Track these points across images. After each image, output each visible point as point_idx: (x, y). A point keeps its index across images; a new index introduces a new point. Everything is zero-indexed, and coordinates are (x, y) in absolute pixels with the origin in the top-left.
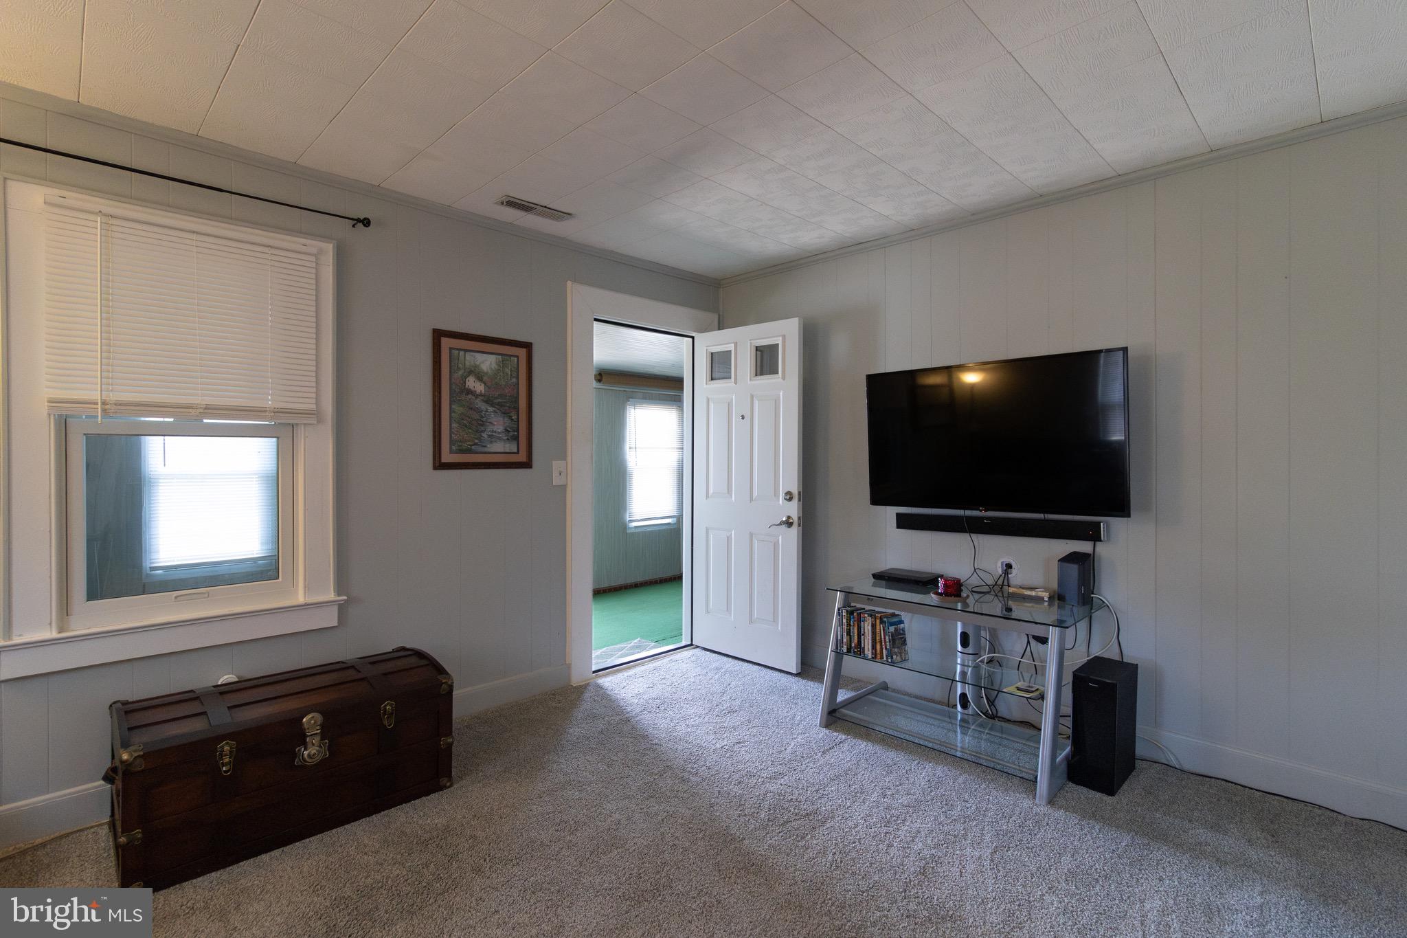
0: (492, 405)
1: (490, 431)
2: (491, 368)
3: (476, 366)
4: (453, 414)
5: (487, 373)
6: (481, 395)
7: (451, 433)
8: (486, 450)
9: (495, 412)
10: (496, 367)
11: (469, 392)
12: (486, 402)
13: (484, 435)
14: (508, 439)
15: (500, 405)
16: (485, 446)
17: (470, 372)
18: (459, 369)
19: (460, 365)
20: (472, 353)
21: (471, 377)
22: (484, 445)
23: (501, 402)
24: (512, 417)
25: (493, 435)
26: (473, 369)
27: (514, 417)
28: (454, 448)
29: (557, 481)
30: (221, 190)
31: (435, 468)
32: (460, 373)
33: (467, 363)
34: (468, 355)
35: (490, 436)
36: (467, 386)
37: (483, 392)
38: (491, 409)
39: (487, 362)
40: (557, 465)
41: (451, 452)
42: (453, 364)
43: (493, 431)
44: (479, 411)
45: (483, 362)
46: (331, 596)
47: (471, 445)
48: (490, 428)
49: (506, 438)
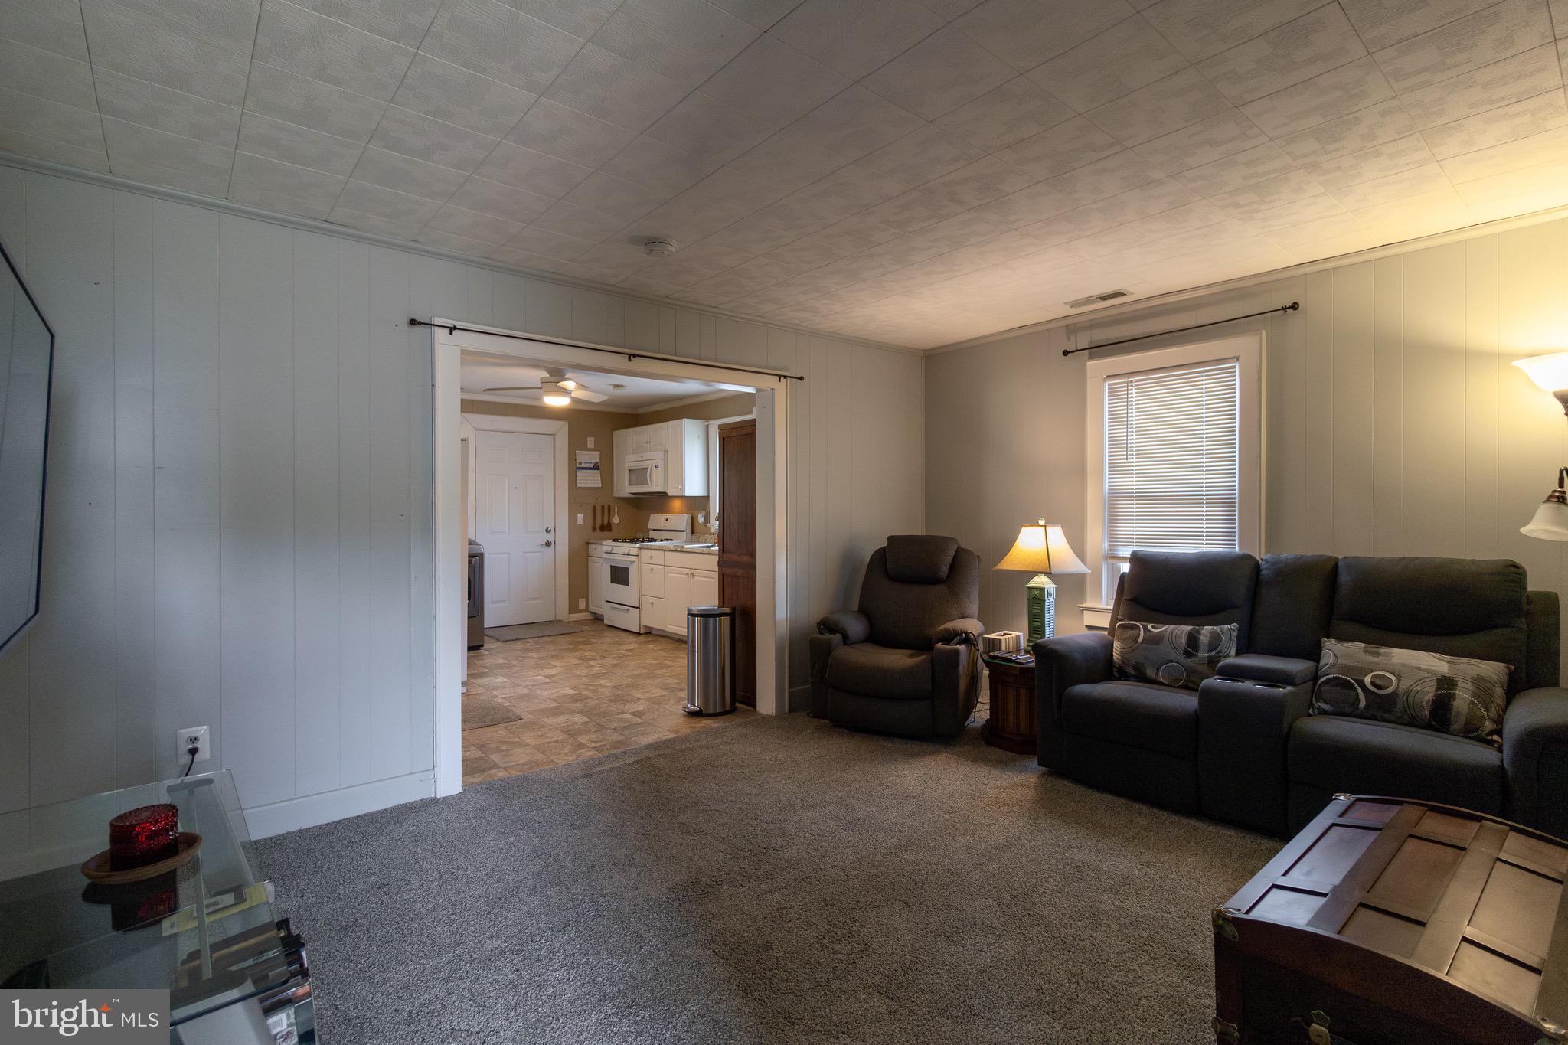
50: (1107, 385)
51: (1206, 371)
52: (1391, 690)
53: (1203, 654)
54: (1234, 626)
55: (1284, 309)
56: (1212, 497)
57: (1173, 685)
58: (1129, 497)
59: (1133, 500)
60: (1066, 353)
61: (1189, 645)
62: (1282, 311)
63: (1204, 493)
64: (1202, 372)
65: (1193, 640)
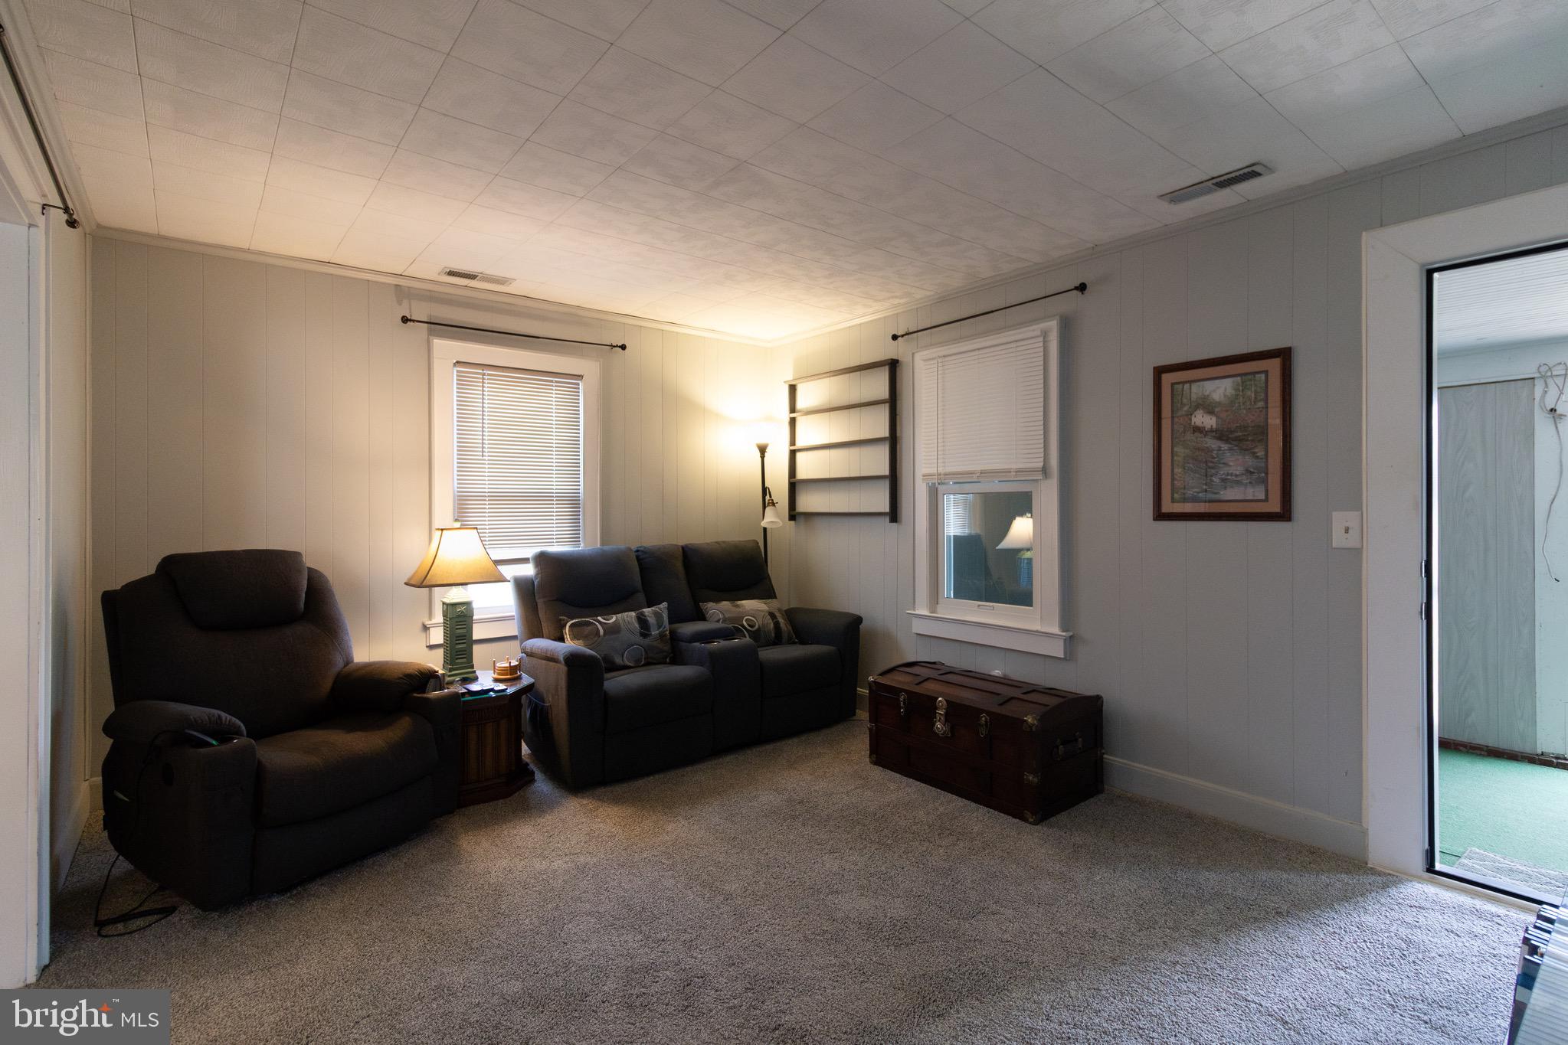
0: (1227, 440)
1: (1223, 474)
2: (1225, 396)
3: (1205, 398)
4: (1175, 458)
5: (1219, 403)
6: (1211, 430)
7: (1173, 479)
8: (1217, 497)
9: (1230, 449)
10: (1233, 392)
11: (1198, 430)
12: (1220, 438)
13: (1216, 480)
14: (1250, 483)
15: (1239, 440)
16: (1216, 493)
17: (1197, 407)
18: (1183, 405)
19: (1185, 401)
20: (1198, 383)
21: (1198, 411)
22: (1216, 491)
23: (1239, 436)
24: (1257, 453)
25: (1226, 479)
26: (1201, 402)
27: (1261, 454)
28: (1176, 496)
29: (1339, 539)
30: (992, 312)
31: (1155, 519)
32: (1186, 408)
33: (1194, 397)
34: (1195, 387)
35: (1223, 480)
36: (1193, 424)
37: (1214, 426)
38: (1225, 446)
39: (1220, 389)
40: (1340, 519)
41: (1173, 501)
42: (1175, 401)
43: (1228, 474)
44: (1209, 450)
45: (1214, 391)
46: (1055, 629)
47: (1198, 493)
48: (1223, 471)
49: (1248, 481)
50: (455, 371)
51: (556, 382)
52: (757, 627)
53: (655, 632)
54: (665, 605)
55: (612, 346)
56: (560, 498)
57: (638, 665)
58: (481, 497)
59: (485, 500)
60: (405, 320)
61: (642, 628)
62: (610, 348)
63: (554, 495)
64: (552, 381)
65: (642, 621)
